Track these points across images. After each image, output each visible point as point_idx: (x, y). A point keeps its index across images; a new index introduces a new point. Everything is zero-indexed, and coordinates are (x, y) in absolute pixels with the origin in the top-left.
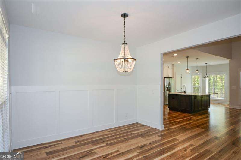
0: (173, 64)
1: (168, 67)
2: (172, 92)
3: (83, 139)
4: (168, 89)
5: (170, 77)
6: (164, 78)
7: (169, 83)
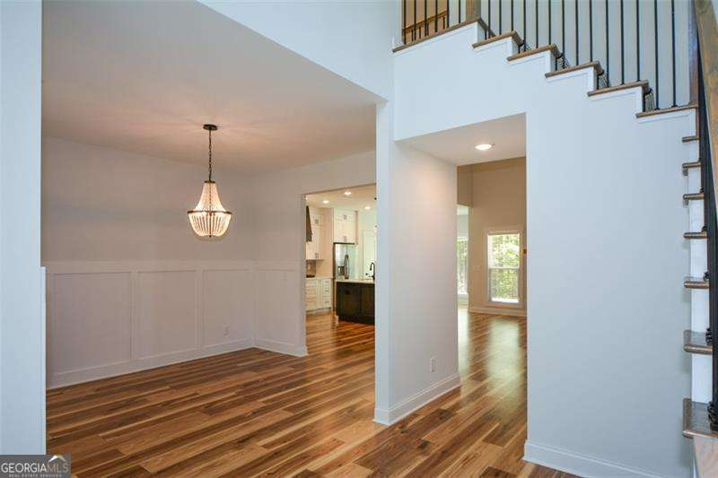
0: (357, 212)
1: (345, 217)
2: (354, 277)
3: (115, 383)
4: (343, 270)
5: (348, 242)
6: (335, 244)
7: (347, 257)
